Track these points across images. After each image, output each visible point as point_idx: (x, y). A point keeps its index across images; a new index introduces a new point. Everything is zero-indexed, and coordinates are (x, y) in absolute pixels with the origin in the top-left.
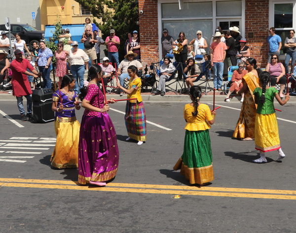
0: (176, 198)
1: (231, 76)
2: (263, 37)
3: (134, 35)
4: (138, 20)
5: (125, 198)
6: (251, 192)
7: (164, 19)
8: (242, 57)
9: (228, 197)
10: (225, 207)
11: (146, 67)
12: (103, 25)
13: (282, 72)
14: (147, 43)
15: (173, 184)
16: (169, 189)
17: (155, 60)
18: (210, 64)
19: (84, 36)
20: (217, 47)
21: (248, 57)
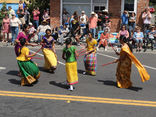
0: (68, 102)
1: (100, 36)
2: (118, 16)
3: (47, 11)
4: (50, 3)
5: (39, 102)
6: (109, 100)
7: (64, 3)
8: (106, 26)
9: (96, 103)
10: (95, 108)
11: (53, 29)
12: (30, 4)
13: (127, 35)
14: (54, 16)
15: (67, 95)
16: (64, 97)
17: (58, 26)
18: (88, 29)
19: (18, 10)
20: (92, 20)
21: (109, 26)
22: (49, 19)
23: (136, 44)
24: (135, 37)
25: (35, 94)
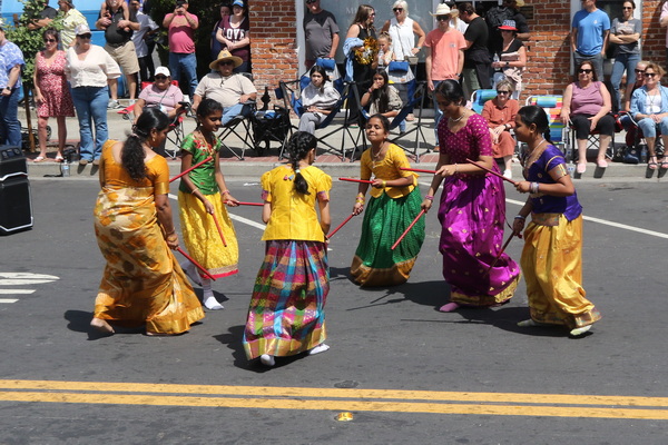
0: (342, 419)
2: (559, 17)
3: (234, 10)
5: (213, 423)
6: (529, 401)
8: (507, 67)
9: (472, 415)
10: (463, 441)
11: (266, 93)
13: (602, 105)
14: (266, 30)
15: (337, 386)
16: (326, 399)
17: (287, 74)
18: (426, 86)
19: (104, 11)
20: (441, 41)
21: (520, 68)
22: (247, 47)
23: (642, 142)
24: (640, 109)
25: (194, 388)
